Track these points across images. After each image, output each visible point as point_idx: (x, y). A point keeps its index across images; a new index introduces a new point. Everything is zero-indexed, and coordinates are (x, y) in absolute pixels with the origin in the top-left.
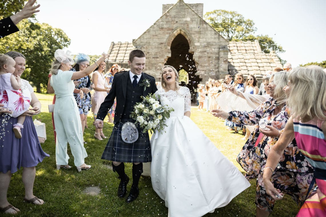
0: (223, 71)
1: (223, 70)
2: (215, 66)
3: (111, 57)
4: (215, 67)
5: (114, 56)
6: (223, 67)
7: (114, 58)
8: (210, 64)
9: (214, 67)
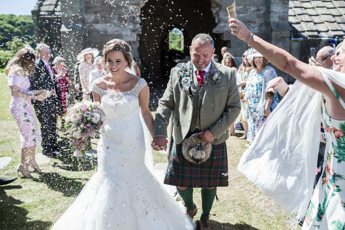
0: (279, 23)
1: (277, 20)
2: (259, 10)
3: (45, 5)
4: (259, 12)
5: (50, 5)
6: (279, 13)
7: (51, 8)
8: (248, 7)
9: (256, 13)
